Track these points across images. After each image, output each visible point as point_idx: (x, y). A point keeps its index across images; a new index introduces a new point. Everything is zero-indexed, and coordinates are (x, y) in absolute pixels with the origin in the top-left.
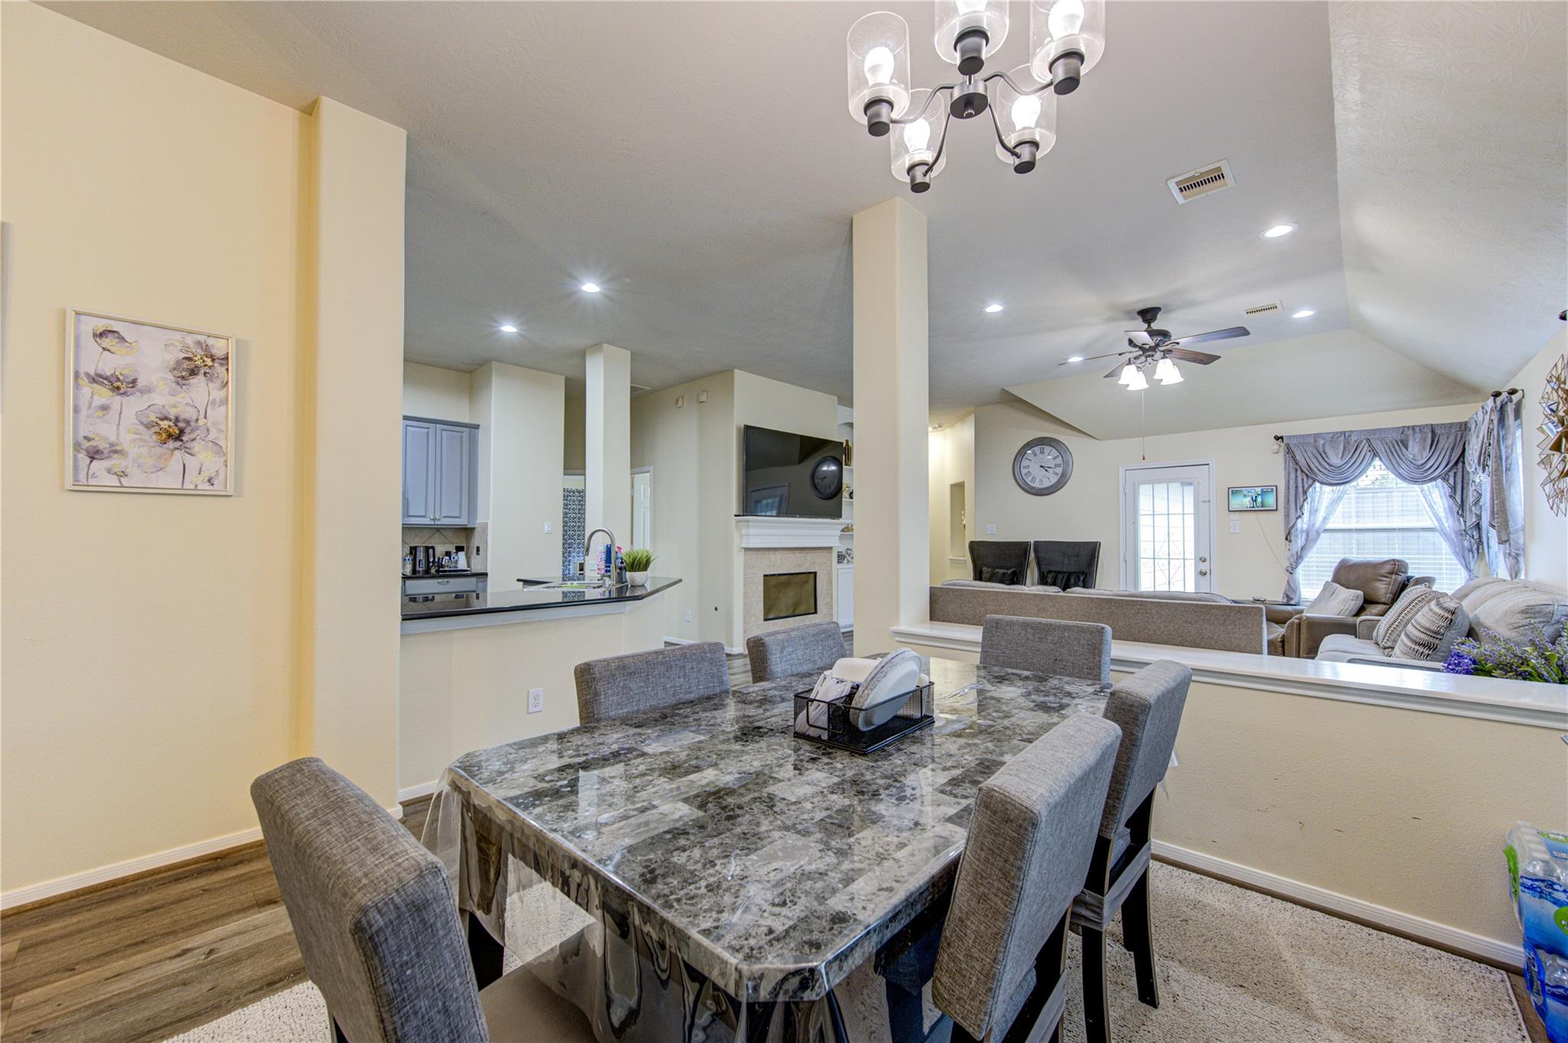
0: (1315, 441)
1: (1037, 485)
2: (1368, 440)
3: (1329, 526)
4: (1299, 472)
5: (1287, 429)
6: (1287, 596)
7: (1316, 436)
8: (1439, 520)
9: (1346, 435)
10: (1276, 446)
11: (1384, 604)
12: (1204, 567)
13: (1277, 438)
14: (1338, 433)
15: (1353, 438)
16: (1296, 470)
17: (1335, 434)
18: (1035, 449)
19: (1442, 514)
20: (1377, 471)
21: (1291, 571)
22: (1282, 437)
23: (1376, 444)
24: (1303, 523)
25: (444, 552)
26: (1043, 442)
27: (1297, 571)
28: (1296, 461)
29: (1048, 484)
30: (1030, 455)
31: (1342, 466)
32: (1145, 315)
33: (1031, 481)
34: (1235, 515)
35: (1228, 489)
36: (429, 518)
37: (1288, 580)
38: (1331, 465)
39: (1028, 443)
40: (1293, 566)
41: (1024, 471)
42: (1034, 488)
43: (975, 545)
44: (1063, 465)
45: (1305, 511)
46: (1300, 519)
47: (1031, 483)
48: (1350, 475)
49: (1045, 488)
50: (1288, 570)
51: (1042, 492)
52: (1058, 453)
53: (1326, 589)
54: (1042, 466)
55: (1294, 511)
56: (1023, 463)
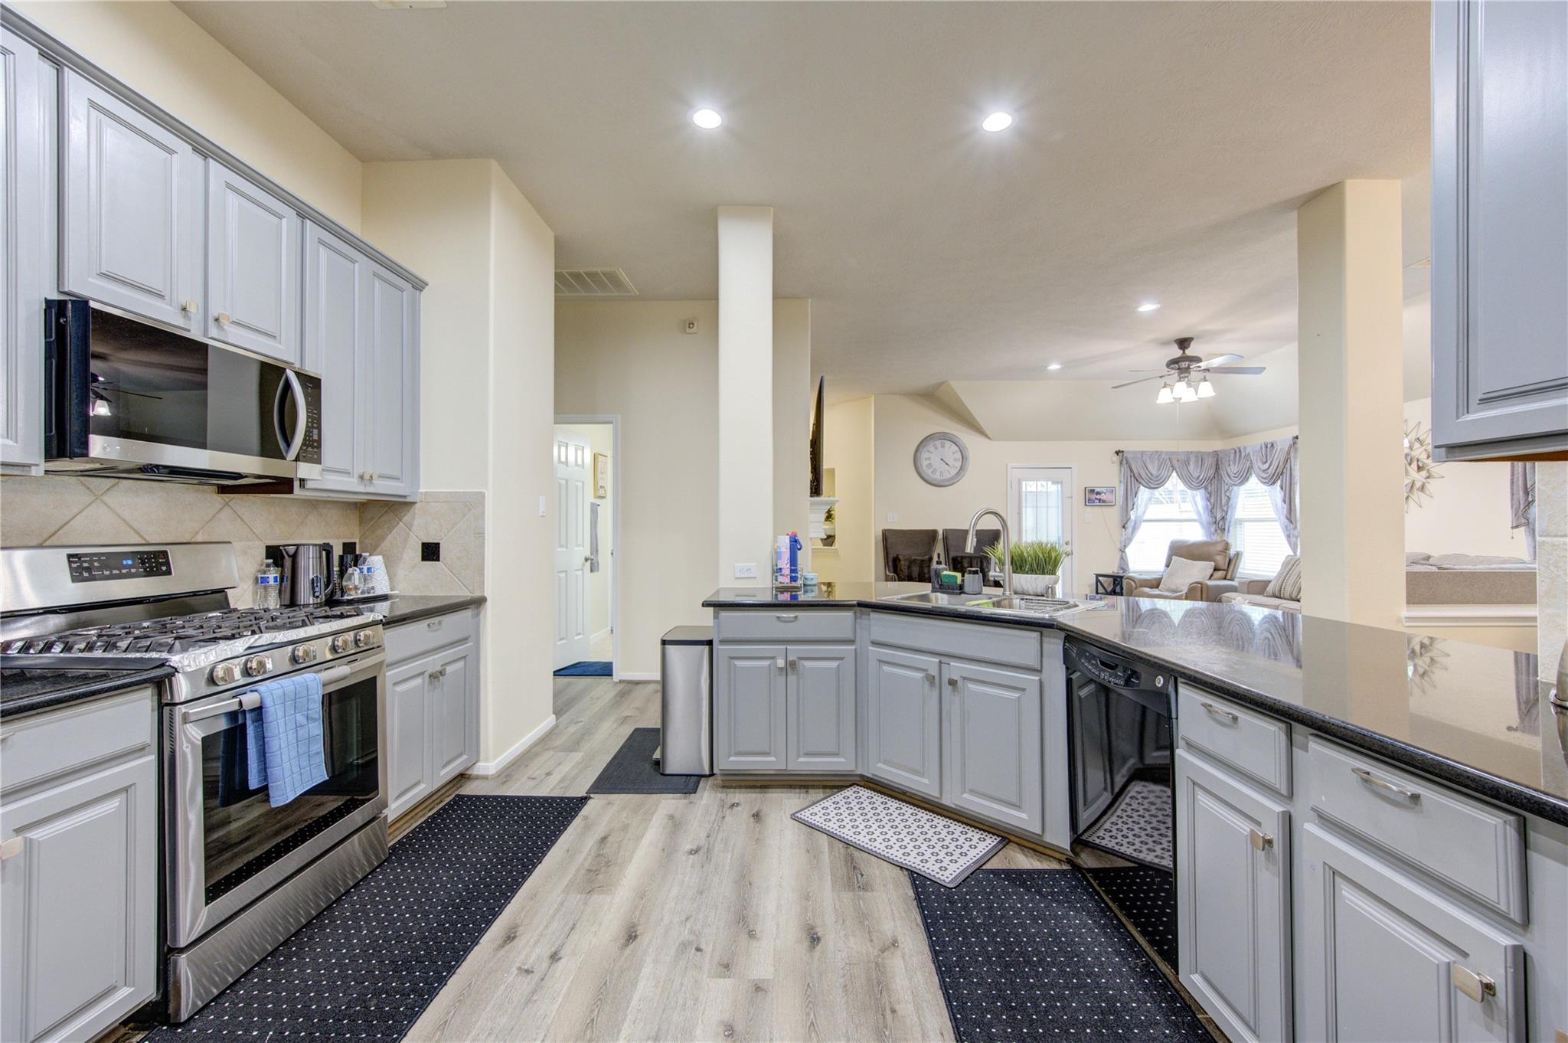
0: (1142, 457)
1: (937, 476)
2: (1170, 459)
3: (1145, 518)
4: (1133, 478)
5: (1129, 446)
6: (1122, 569)
7: (1143, 453)
8: (1199, 513)
9: (1159, 454)
10: (1116, 458)
11: (1224, 570)
12: (1068, 549)
13: (1117, 453)
15: (1163, 456)
16: (1131, 477)
17: (1153, 452)
18: (936, 442)
19: (1202, 511)
20: (1174, 482)
21: (1123, 550)
22: (1123, 452)
23: (1175, 462)
24: (1133, 515)
25: (338, 557)
26: (944, 437)
27: (1127, 550)
28: (1131, 470)
29: (947, 476)
30: (931, 447)
31: (1159, 476)
32: (1183, 343)
33: (932, 472)
34: (1089, 509)
35: (1085, 488)
36: (356, 476)
37: (1122, 558)
38: (1152, 474)
39: (927, 437)
40: (1125, 547)
41: (925, 463)
42: (935, 480)
43: (887, 534)
44: (961, 460)
45: (1135, 507)
46: (1132, 512)
47: (932, 475)
48: (1162, 482)
49: (944, 480)
50: (1121, 550)
51: (942, 484)
52: (957, 449)
53: (1172, 562)
54: (942, 459)
55: (1130, 507)
56: (924, 455)
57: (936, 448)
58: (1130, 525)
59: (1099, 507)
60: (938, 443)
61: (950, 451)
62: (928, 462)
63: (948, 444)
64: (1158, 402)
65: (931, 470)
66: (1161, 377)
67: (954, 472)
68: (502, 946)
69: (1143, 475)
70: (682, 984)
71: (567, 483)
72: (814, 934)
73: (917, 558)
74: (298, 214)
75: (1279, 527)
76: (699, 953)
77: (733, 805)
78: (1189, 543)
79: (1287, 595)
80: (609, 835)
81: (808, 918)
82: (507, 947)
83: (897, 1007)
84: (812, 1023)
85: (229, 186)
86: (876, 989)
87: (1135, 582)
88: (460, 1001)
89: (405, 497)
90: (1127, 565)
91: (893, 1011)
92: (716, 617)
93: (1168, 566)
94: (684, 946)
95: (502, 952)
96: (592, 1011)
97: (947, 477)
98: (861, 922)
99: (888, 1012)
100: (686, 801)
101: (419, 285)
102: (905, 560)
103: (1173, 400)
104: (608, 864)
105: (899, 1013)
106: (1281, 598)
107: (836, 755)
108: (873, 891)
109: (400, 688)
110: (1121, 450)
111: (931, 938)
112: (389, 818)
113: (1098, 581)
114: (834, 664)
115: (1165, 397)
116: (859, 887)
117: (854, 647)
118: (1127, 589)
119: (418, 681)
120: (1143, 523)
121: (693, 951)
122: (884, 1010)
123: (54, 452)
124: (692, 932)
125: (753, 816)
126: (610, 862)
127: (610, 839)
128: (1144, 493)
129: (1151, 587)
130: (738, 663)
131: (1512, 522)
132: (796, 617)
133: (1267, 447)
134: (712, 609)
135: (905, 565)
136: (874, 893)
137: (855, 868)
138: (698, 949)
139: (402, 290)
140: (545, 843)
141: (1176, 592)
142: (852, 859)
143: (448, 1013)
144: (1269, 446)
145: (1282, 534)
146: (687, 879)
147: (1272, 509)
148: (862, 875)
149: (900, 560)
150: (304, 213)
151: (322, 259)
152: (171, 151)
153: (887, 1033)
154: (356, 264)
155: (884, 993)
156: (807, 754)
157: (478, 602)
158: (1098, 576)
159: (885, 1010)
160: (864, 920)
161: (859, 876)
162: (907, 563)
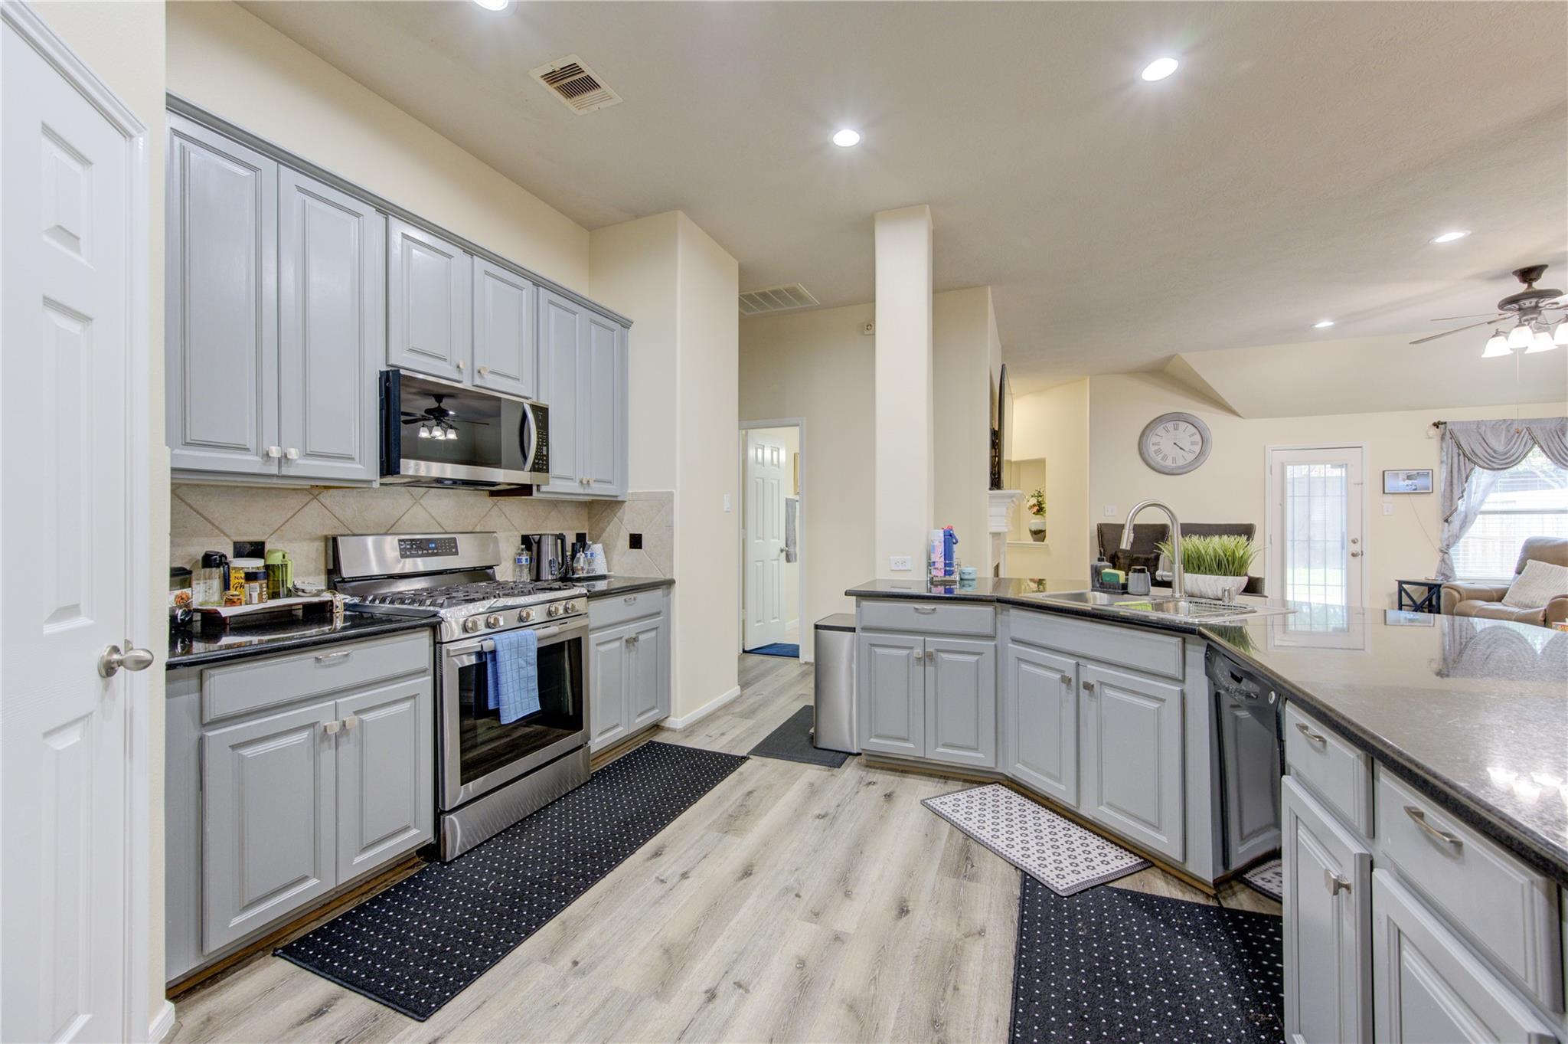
1: (1169, 463)
2: (1528, 429)
3: (1484, 508)
4: (1462, 456)
6: (1444, 574)
7: (1478, 423)
9: (1508, 423)
10: (1433, 431)
12: (1356, 548)
13: (1437, 425)
14: (1500, 421)
15: (1515, 426)
16: (1459, 455)
17: (1497, 422)
18: (1167, 425)
20: (1537, 460)
21: (1445, 551)
22: (1445, 423)
23: (1538, 434)
24: (1461, 505)
25: (571, 545)
26: (1177, 418)
27: (1451, 551)
28: (1459, 446)
29: (1181, 462)
30: (1160, 430)
31: (1506, 454)
32: (1528, 274)
33: (1162, 459)
34: (1389, 497)
35: (1384, 472)
36: (578, 481)
37: (1443, 560)
38: (1495, 451)
39: (1157, 418)
40: (1448, 546)
41: (1152, 449)
42: (1166, 467)
43: (1105, 530)
44: (1200, 444)
45: (1465, 494)
46: (1460, 502)
47: (1161, 461)
48: (1514, 461)
49: (1180, 467)
50: (1441, 551)
51: (1175, 471)
52: (1196, 431)
53: (1527, 567)
54: (1175, 444)
55: (1456, 494)
56: (1152, 439)
57: (1168, 431)
58: (1456, 520)
59: (1405, 496)
60: (1170, 425)
61: (1186, 435)
62: (1156, 447)
63: (1183, 425)
64: (1483, 356)
65: (1161, 456)
66: (1489, 323)
67: (1190, 457)
68: (650, 859)
69: (1479, 451)
70: (775, 919)
71: (763, 482)
72: (904, 906)
73: (1140, 555)
74: (534, 284)
76: (797, 899)
77: (870, 783)
78: (1556, 543)
80: (755, 791)
81: (904, 892)
82: (654, 860)
83: (961, 986)
84: (875, 978)
85: (487, 273)
86: (946, 966)
87: (1459, 592)
88: (611, 891)
89: (616, 497)
90: (1452, 570)
91: (956, 989)
92: (858, 606)
93: (1519, 572)
94: (787, 889)
95: (649, 863)
96: (700, 922)
97: (1181, 464)
98: (955, 906)
99: (951, 988)
100: (830, 773)
101: (626, 324)
102: (1125, 558)
103: (1511, 352)
104: (747, 813)
105: (962, 992)
107: (976, 749)
108: (977, 882)
109: (602, 648)
110: (1443, 420)
111: (1021, 936)
112: (591, 749)
113: (1401, 590)
114: (974, 658)
115: (1496, 348)
116: (966, 876)
117: (993, 643)
118: (1445, 601)
119: (617, 644)
120: (1480, 517)
121: (793, 896)
122: (947, 985)
123: (385, 472)
124: (797, 880)
125: (885, 796)
126: (749, 811)
127: (755, 794)
128: (1481, 477)
129: (1490, 600)
130: (878, 650)
132: (934, 610)
134: (854, 598)
135: (1125, 564)
136: (979, 884)
137: (967, 858)
138: (798, 896)
139: (613, 330)
140: (703, 788)
141: (1531, 607)
142: (968, 850)
143: (601, 897)
146: (808, 836)
148: (972, 866)
149: (1118, 558)
150: (538, 282)
151: (552, 316)
152: (450, 256)
153: (942, 1005)
154: (577, 315)
155: (953, 972)
156: (945, 745)
157: (670, 583)
158: (1401, 583)
159: (949, 985)
160: (958, 906)
161: (969, 866)
162: (1128, 562)
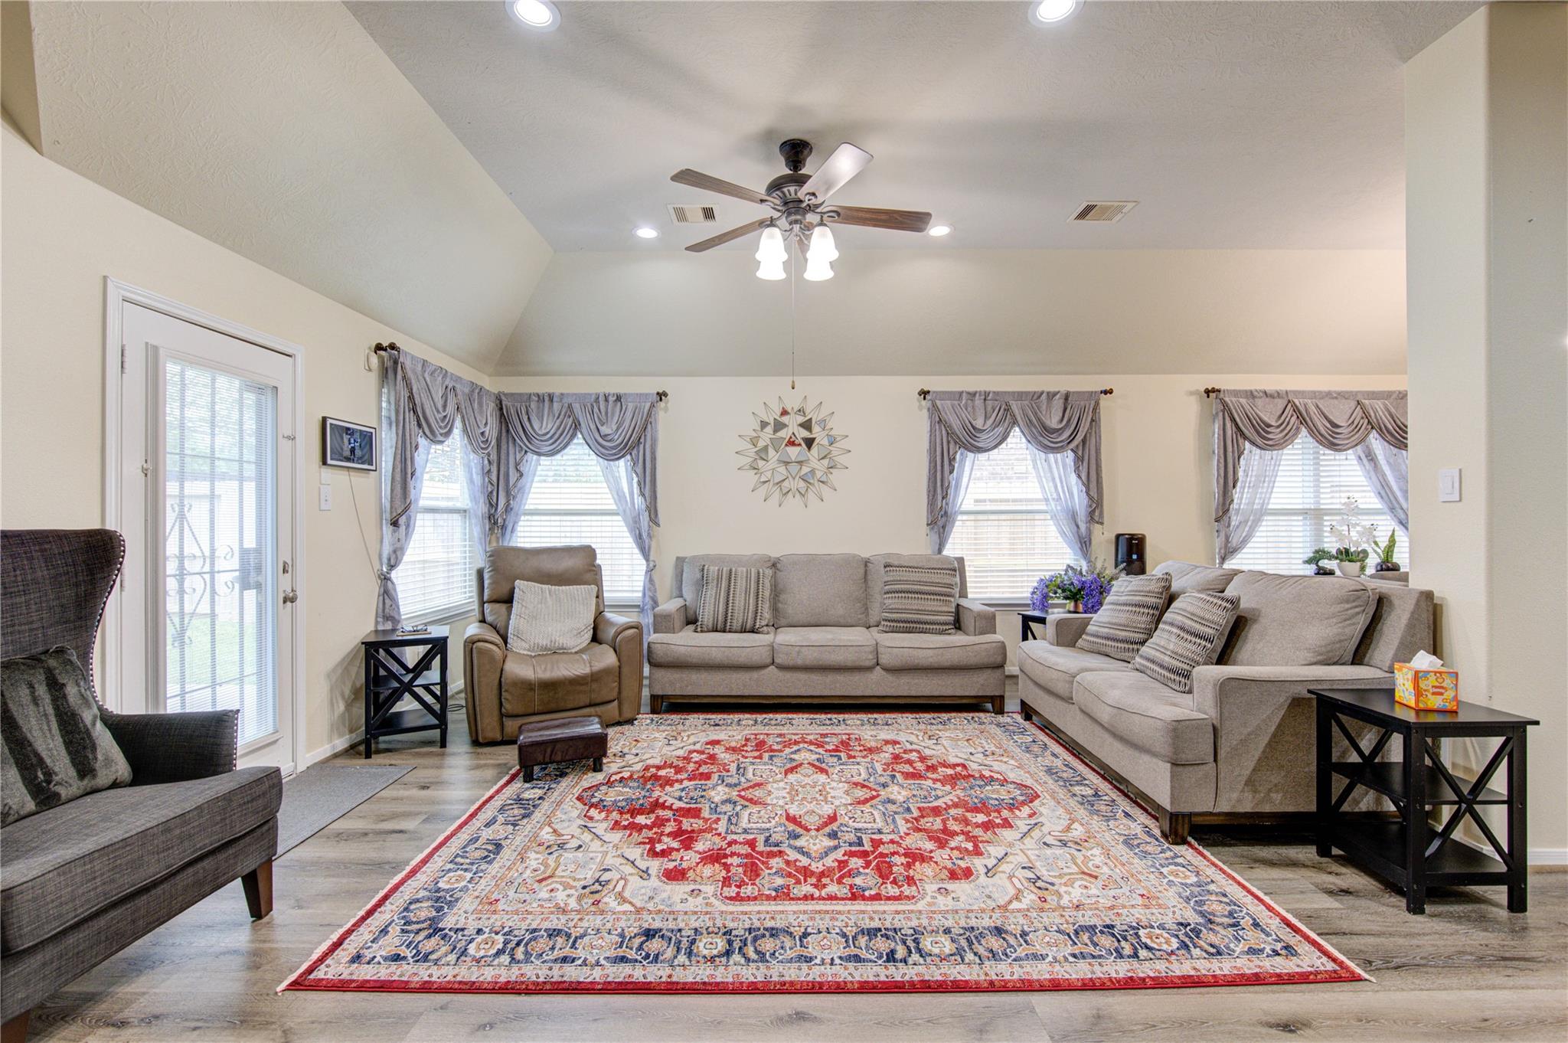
0: (424, 371)
2: (455, 388)
3: (423, 502)
4: (411, 414)
5: (402, 343)
7: (425, 363)
9: (443, 373)
12: (287, 585)
15: (448, 381)
17: (436, 367)
21: (386, 577)
22: (397, 350)
23: (459, 396)
24: (412, 496)
28: (411, 398)
32: (798, 152)
34: (327, 474)
35: (324, 419)
37: (386, 599)
40: (392, 567)
45: (414, 479)
46: (411, 489)
48: (446, 433)
50: (382, 576)
55: (409, 478)
58: (405, 519)
59: (345, 472)
75: (622, 523)
79: (737, 625)
90: (398, 608)
106: (724, 631)
120: (419, 516)
128: (425, 450)
131: (928, 518)
133: (606, 400)
144: (612, 399)
145: (628, 534)
147: (610, 496)
